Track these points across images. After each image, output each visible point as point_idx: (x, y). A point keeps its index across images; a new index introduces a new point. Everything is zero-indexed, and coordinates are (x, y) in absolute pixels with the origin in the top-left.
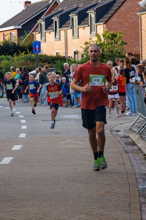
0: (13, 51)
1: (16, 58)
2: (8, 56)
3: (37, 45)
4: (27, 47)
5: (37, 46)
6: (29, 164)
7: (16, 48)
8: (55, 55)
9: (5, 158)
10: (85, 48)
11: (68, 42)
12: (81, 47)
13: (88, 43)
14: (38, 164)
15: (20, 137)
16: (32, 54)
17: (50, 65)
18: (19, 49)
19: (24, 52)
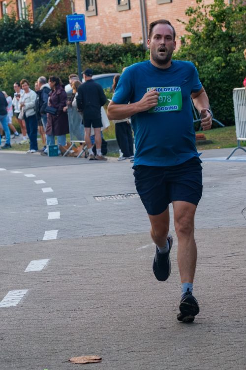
0: (25, 39)
1: (31, 55)
2: (13, 52)
3: (77, 23)
4: (56, 28)
5: (77, 26)
6: (64, 304)
7: (30, 32)
8: (120, 42)
9: (10, 293)
10: (187, 22)
11: (148, 13)
12: (178, 20)
13: (195, 12)
14: (86, 302)
15: (45, 238)
16: (67, 44)
17: (111, 66)
18: (37, 34)
19: (49, 40)
